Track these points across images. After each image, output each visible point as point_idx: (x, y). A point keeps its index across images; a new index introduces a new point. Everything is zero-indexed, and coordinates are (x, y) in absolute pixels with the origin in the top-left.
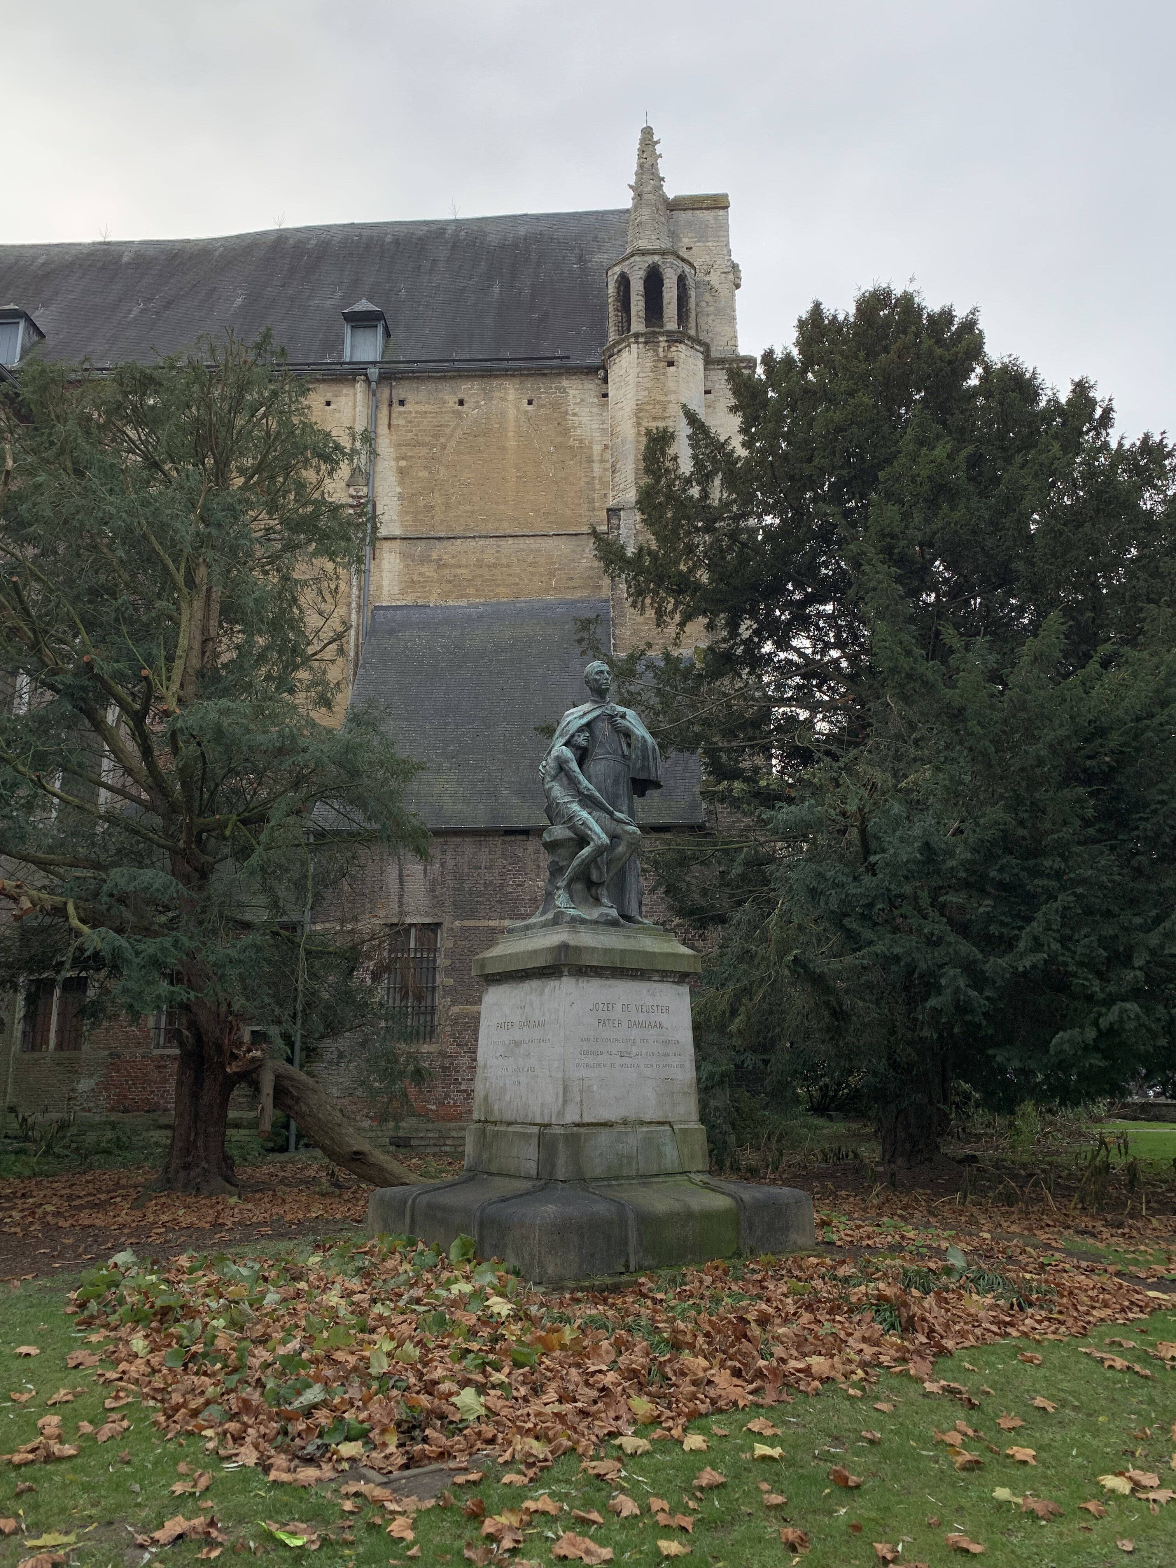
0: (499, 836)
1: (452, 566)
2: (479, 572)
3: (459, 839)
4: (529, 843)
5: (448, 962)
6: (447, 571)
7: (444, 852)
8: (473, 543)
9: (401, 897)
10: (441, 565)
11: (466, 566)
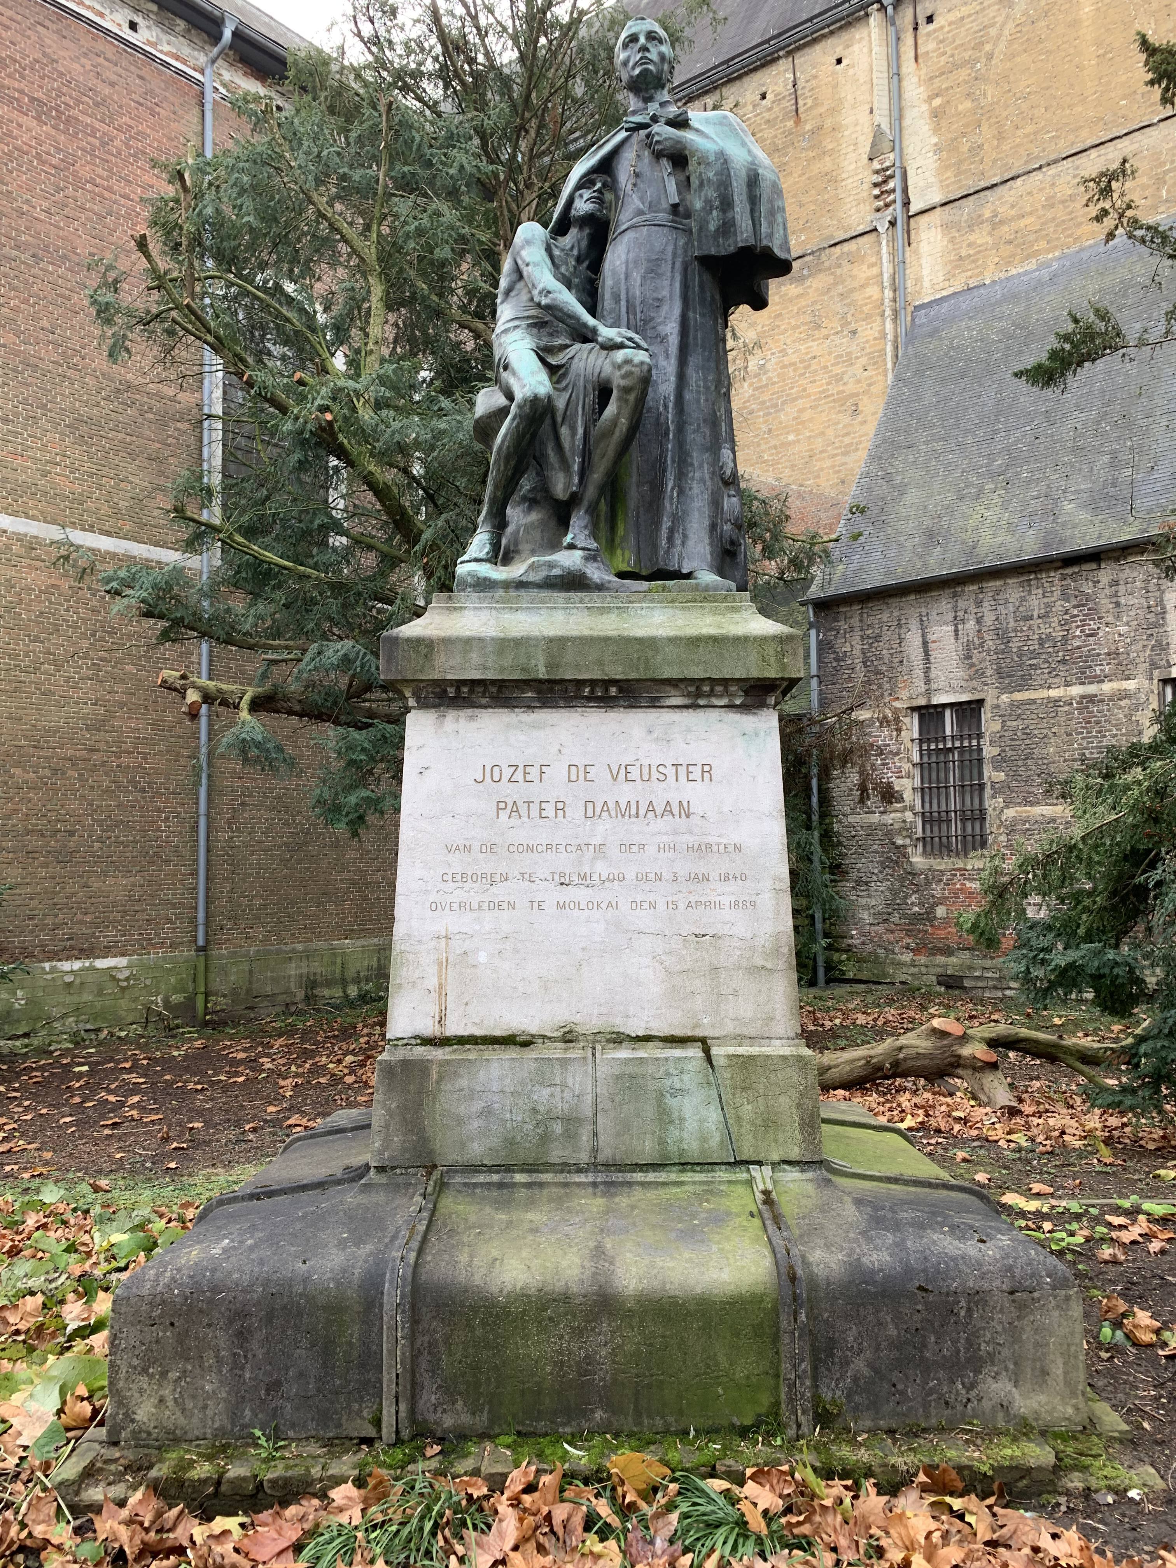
0: (1056, 569)
1: (1012, 219)
2: (1050, 215)
3: (999, 583)
4: (1103, 572)
5: (996, 751)
6: (1006, 228)
7: (979, 604)
8: (1037, 176)
9: (927, 671)
10: (996, 223)
11: (1031, 213)
